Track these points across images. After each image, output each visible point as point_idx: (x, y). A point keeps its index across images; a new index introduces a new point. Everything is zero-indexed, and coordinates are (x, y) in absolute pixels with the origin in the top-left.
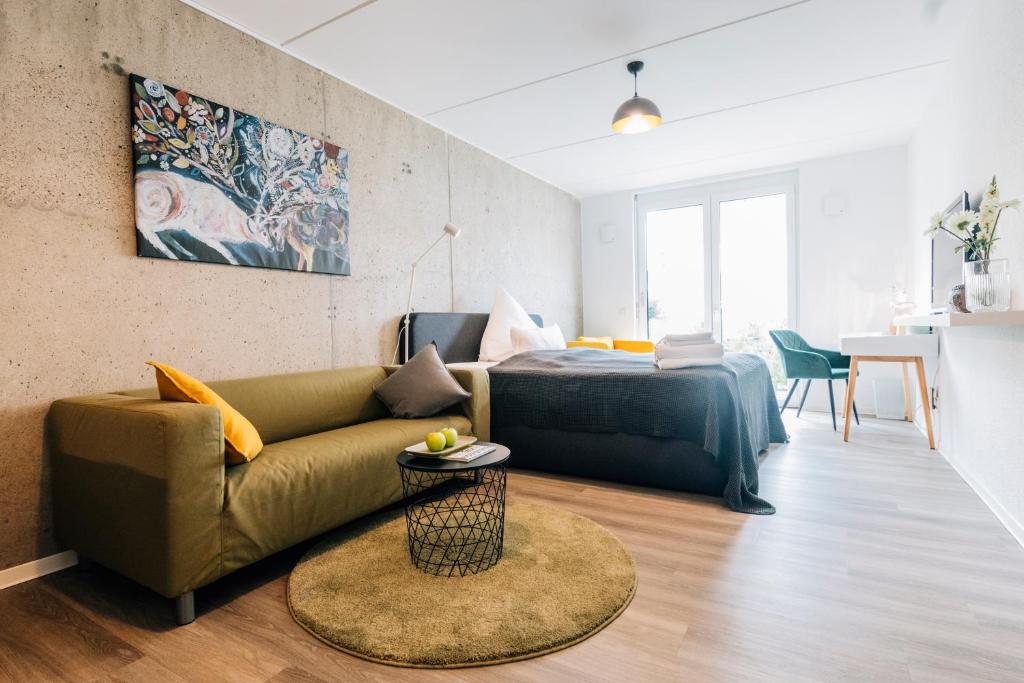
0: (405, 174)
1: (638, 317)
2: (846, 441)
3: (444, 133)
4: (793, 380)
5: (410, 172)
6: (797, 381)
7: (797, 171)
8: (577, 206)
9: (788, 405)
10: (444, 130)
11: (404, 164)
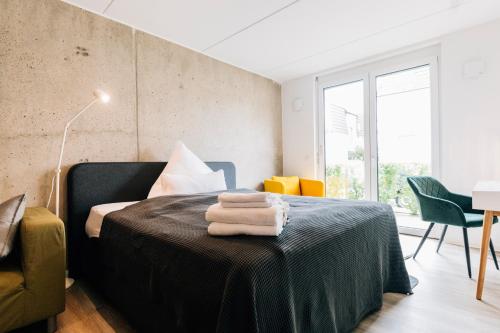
0: (80, 56)
1: (318, 162)
2: (479, 298)
3: (131, 28)
4: (429, 223)
5: (87, 54)
6: (432, 225)
7: (439, 45)
8: (277, 88)
9: (429, 236)
10: (132, 26)
11: (79, 48)
